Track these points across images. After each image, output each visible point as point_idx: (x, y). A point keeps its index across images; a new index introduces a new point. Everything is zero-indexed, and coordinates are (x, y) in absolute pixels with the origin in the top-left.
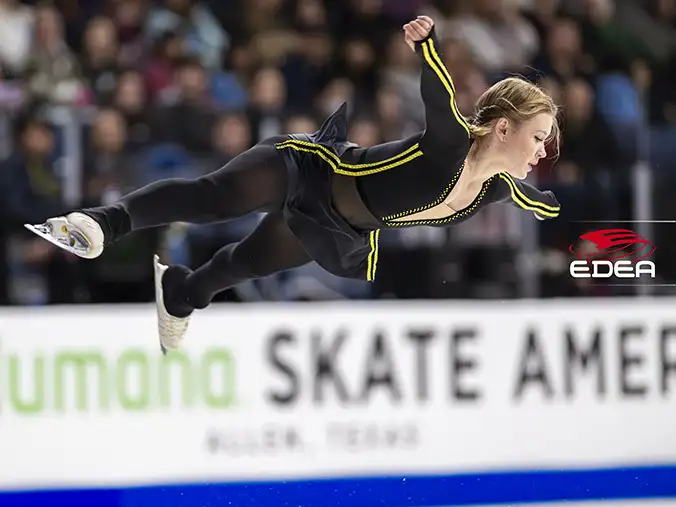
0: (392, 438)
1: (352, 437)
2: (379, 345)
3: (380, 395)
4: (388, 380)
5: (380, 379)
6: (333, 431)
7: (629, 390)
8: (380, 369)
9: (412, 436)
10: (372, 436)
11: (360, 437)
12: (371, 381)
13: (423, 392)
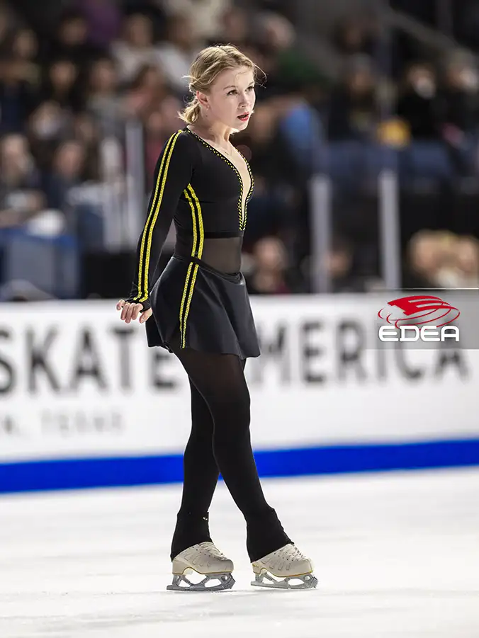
0: (99, 423)
1: (62, 423)
2: (87, 340)
3: (88, 385)
4: (95, 372)
5: (88, 371)
6: (46, 418)
7: (313, 379)
8: (87, 362)
9: (117, 421)
10: (81, 422)
11: (71, 423)
12: (80, 372)
13: (126, 382)
